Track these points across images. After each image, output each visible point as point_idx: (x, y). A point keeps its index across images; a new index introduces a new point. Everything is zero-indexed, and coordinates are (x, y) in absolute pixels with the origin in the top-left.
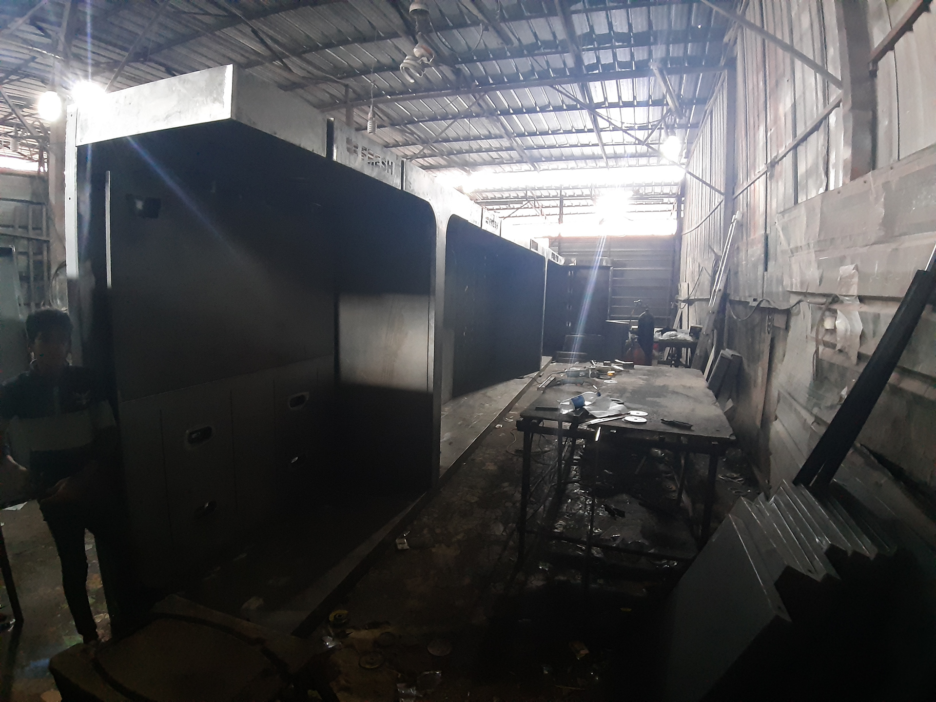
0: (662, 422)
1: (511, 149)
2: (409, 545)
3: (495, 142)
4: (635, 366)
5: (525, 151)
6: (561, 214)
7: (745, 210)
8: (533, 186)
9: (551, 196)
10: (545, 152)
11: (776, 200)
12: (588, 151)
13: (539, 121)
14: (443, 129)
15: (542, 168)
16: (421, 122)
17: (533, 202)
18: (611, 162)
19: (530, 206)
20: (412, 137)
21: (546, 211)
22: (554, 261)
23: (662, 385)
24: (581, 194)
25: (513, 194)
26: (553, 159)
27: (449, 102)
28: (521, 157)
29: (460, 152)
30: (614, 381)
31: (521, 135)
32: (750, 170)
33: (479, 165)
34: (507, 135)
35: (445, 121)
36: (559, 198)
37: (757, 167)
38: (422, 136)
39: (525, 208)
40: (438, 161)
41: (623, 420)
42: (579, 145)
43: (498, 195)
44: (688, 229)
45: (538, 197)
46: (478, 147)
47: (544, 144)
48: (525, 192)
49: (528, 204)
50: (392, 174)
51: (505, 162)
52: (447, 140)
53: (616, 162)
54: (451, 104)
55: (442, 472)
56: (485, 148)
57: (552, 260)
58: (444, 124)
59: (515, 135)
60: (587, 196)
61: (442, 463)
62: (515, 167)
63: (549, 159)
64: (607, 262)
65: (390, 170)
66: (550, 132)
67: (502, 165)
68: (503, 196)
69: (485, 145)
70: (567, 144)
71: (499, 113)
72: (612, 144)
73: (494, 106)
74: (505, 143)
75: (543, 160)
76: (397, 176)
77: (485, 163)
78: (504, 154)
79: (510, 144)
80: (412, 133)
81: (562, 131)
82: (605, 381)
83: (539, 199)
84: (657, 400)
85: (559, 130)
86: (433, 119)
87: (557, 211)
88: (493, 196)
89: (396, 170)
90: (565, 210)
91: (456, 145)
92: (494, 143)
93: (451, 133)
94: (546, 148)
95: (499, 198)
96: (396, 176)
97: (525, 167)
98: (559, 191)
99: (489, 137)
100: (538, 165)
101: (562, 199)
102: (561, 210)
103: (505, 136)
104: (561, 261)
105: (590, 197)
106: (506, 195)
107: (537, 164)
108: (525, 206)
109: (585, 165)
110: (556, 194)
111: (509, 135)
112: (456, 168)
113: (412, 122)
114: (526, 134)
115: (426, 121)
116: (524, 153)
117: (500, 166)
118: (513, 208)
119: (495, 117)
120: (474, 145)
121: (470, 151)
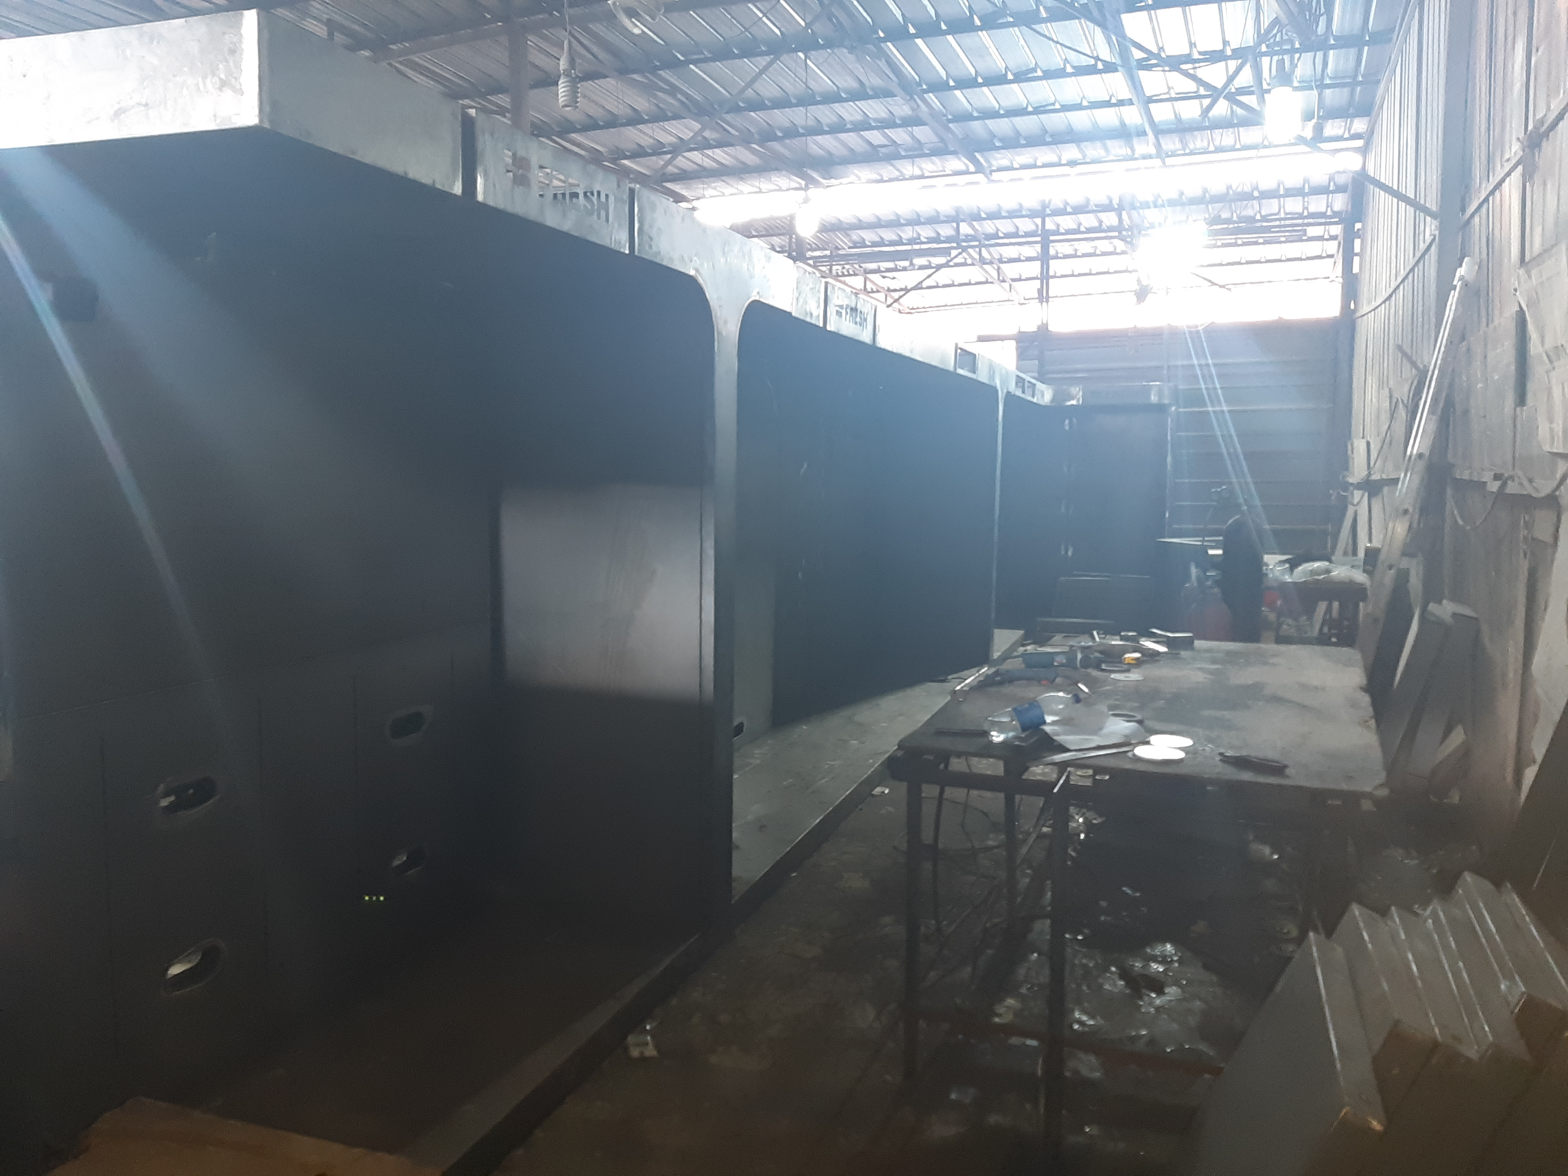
0: (1221, 760)
1: (917, 121)
2: (657, 1047)
3: (874, 105)
4: (1198, 643)
5: (951, 125)
6: (1045, 277)
7: (1484, 256)
8: (976, 211)
9: (1021, 233)
10: (1001, 126)
11: (1540, 228)
12: (1107, 117)
13: (983, 52)
14: (749, 79)
15: (995, 164)
16: (695, 62)
17: (977, 250)
18: (1170, 143)
19: (969, 261)
20: (672, 101)
21: (1010, 270)
22: (1023, 396)
23: (1250, 682)
24: (1096, 224)
25: (926, 232)
26: (1023, 142)
27: (760, 15)
28: (942, 140)
29: (791, 133)
30: (1134, 676)
31: (939, 87)
32: (1494, 154)
33: (839, 164)
34: (904, 88)
35: (752, 59)
36: (1039, 239)
37: (1507, 147)
38: (698, 97)
39: (957, 265)
40: (741, 157)
41: (1130, 754)
42: (1085, 103)
43: (889, 235)
44: (1369, 303)
45: (989, 237)
46: (835, 119)
47: (997, 106)
48: (955, 225)
49: (964, 254)
50: (607, 220)
51: (903, 154)
52: (758, 105)
53: (1181, 141)
54: (764, 19)
55: (738, 891)
56: (852, 122)
57: (1019, 393)
58: (751, 65)
59: (925, 87)
60: (1111, 229)
61: (737, 870)
62: (928, 166)
63: (1013, 142)
64: (1160, 394)
65: (603, 213)
66: (1010, 76)
67: (895, 162)
68: (901, 237)
69: (852, 115)
70: (1053, 104)
71: (882, 35)
72: (1167, 96)
73: (869, 19)
74: (901, 108)
75: (998, 144)
76: (620, 225)
77: (855, 158)
78: (900, 135)
79: (913, 110)
80: (673, 90)
81: (1039, 73)
82: (1113, 676)
83: (993, 242)
84: (1227, 714)
85: (1034, 70)
86: (723, 54)
87: (1035, 268)
88: (877, 239)
89: (616, 209)
90: (1055, 266)
91: (780, 118)
92: (875, 109)
93: (767, 88)
94: (1002, 116)
95: (892, 243)
96: (616, 225)
97: (955, 163)
98: (1038, 221)
99: (860, 94)
100: (987, 161)
101: (1046, 238)
102: (1045, 266)
103: (897, 89)
104: (1045, 395)
105: (1116, 234)
106: (907, 233)
107: (983, 156)
108: (956, 261)
109: (1102, 153)
110: (1034, 228)
111: (910, 89)
112: (784, 173)
113: (673, 64)
114: (952, 83)
115: (706, 60)
116: (949, 130)
117: (893, 165)
118: (929, 267)
119: (871, 47)
120: (825, 114)
121: (817, 130)
